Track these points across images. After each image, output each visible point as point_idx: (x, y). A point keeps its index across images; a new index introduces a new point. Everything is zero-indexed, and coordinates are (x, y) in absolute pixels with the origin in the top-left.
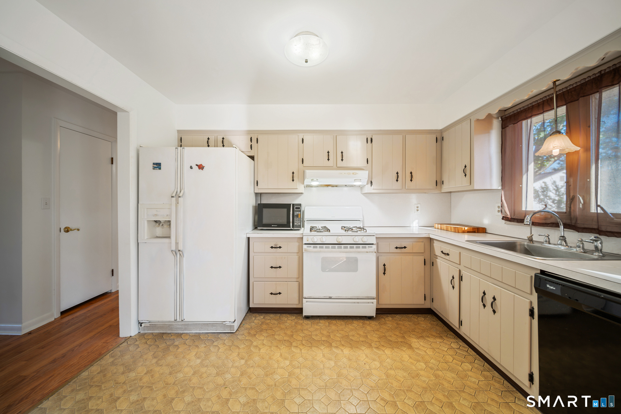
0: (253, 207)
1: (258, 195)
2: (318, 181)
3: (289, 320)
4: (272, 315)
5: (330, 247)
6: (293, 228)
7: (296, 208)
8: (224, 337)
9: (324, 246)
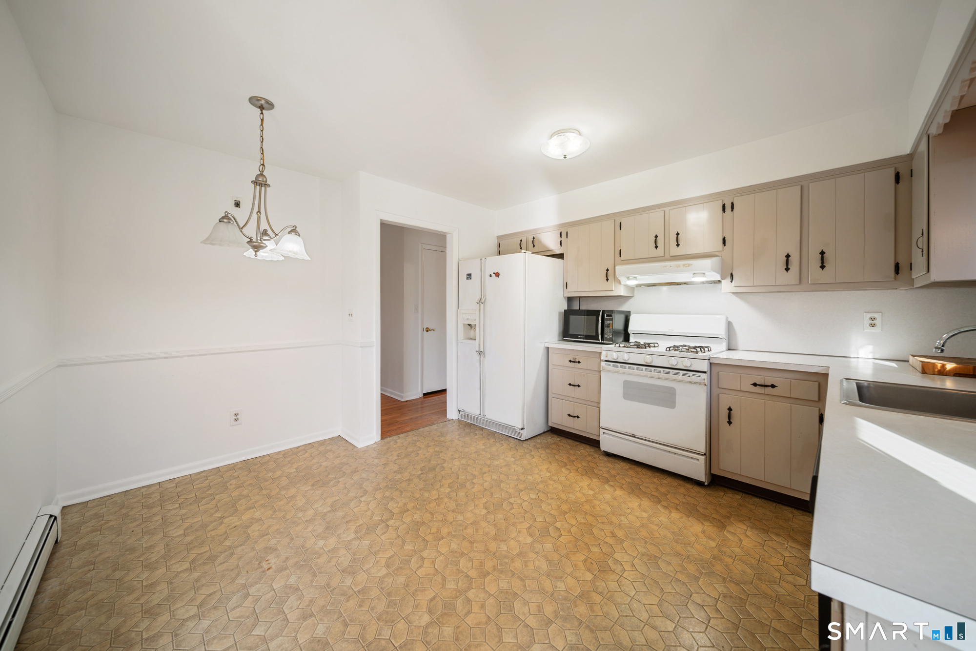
0: (560, 313)
1: (570, 300)
2: (637, 280)
3: (584, 450)
4: (570, 441)
5: (627, 367)
6: (603, 342)
7: (607, 316)
8: (513, 441)
9: (627, 366)
